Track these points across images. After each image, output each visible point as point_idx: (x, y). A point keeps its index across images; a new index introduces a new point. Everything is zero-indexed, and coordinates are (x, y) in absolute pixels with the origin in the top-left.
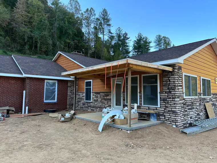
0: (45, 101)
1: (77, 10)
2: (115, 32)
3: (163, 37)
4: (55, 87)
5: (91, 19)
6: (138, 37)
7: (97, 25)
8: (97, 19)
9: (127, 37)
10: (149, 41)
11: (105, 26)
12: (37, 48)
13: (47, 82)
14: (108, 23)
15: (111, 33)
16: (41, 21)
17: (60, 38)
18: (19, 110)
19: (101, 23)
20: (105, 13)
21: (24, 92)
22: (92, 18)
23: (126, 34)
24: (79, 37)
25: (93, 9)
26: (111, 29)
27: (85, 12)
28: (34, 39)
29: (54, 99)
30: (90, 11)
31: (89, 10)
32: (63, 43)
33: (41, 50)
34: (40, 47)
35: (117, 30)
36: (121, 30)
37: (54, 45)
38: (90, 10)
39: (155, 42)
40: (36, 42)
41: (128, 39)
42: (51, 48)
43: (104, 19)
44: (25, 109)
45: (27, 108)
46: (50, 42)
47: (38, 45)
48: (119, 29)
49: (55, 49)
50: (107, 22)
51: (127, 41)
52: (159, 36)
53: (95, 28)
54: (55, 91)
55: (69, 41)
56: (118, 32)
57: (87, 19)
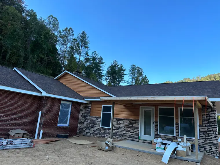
0: (58, 125)
1: (55, 26)
2: (91, 55)
3: (137, 67)
4: (69, 109)
5: (69, 38)
6: (114, 64)
7: (74, 45)
8: (75, 39)
9: (102, 61)
10: (124, 69)
11: (83, 47)
12: (5, 59)
13: (63, 103)
14: (86, 46)
15: (88, 55)
16: (15, 31)
17: (32, 51)
18: (31, 134)
19: (78, 45)
20: (84, 35)
21: (40, 113)
22: (70, 37)
23: (101, 59)
24: (53, 54)
25: (72, 29)
26: (88, 51)
27: (63, 31)
28: (3, 48)
29: (66, 123)
30: (68, 31)
31: (68, 29)
32: (35, 56)
33: (10, 61)
34: (9, 58)
35: (93, 53)
36: (97, 54)
37: (26, 58)
38: (69, 29)
39: (130, 71)
40: (6, 52)
41: (103, 63)
42: (22, 60)
43: (82, 41)
44: (39, 132)
46: (22, 54)
47: (8, 56)
48: (95, 53)
49: (27, 62)
50: (84, 44)
51: (101, 65)
52: (134, 66)
53: (72, 48)
55: (43, 56)
56: (94, 56)
57: (65, 37)
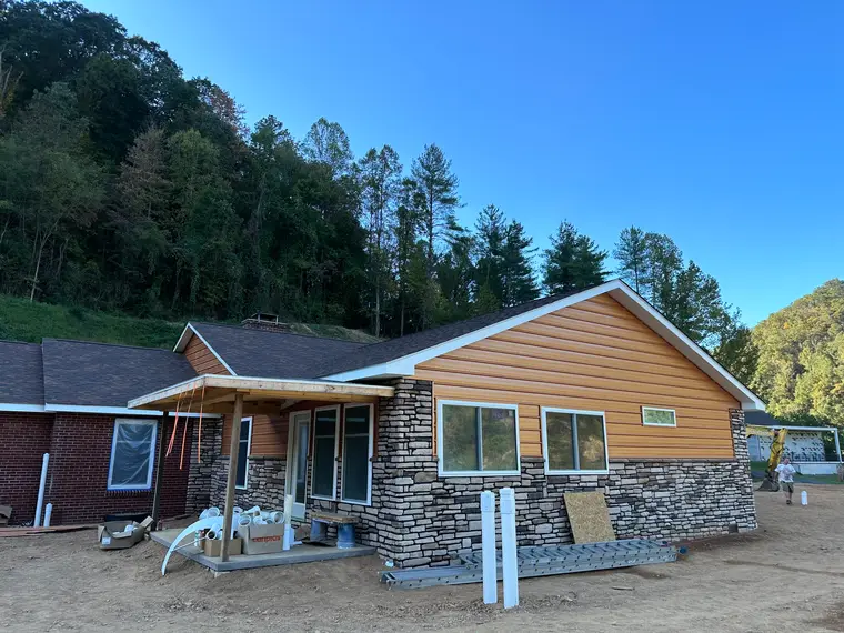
0: (111, 487)
1: (339, 154)
2: (478, 224)
3: (647, 237)
4: (150, 439)
5: (385, 184)
6: (561, 239)
7: (406, 200)
8: (407, 182)
9: (521, 238)
10: (597, 252)
11: (436, 204)
12: (189, 294)
13: (123, 426)
14: (446, 195)
15: (460, 229)
16: (208, 203)
17: (274, 253)
18: (23, 515)
19: (419, 197)
20: (433, 160)
21: (46, 457)
22: (390, 180)
23: (518, 228)
24: (342, 248)
25: (391, 151)
26: (456, 215)
27: (364, 162)
28: (179, 263)
29: (144, 481)
30: (383, 158)
31: (378, 153)
32: (282, 269)
33: (204, 301)
34: (201, 291)
35: (484, 214)
36: (499, 213)
37: (251, 281)
38: (383, 153)
39: (619, 256)
40: (188, 273)
41: (526, 244)
42: (238, 291)
43: (430, 181)
44: (44, 511)
45: (49, 507)
46: (236, 270)
47: (195, 285)
48: (492, 213)
49: (255, 294)
50: (441, 191)
51: (524, 253)
52: (634, 232)
53: (402, 213)
54: (148, 454)
55: (305, 264)
56: (488, 222)
57: (375, 183)
